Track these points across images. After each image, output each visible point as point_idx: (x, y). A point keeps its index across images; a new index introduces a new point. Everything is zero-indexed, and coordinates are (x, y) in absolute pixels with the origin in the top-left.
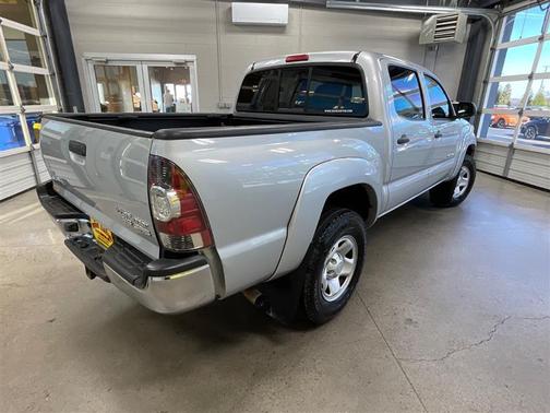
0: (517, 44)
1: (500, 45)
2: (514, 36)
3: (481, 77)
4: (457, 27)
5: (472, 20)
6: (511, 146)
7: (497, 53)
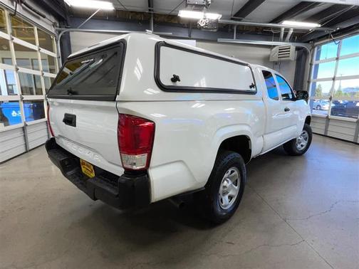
0: (323, 61)
1: (315, 62)
2: (322, 58)
3: (306, 79)
4: (290, 52)
5: (298, 49)
6: (327, 117)
7: (313, 66)
